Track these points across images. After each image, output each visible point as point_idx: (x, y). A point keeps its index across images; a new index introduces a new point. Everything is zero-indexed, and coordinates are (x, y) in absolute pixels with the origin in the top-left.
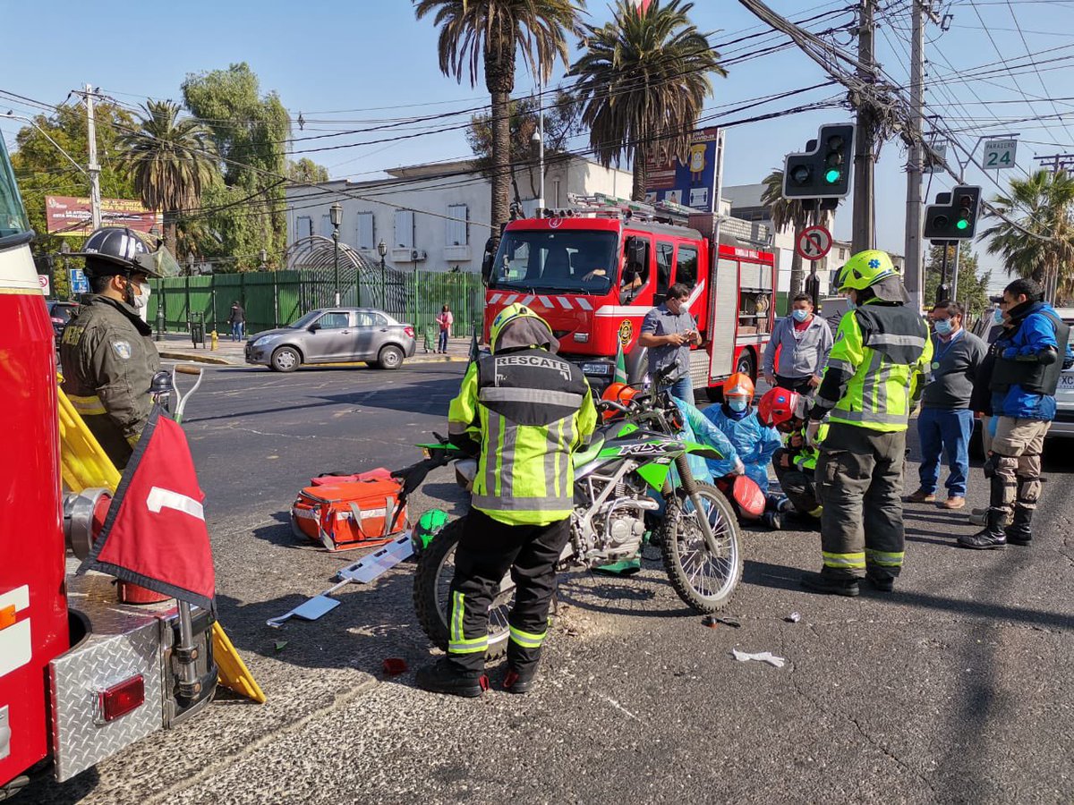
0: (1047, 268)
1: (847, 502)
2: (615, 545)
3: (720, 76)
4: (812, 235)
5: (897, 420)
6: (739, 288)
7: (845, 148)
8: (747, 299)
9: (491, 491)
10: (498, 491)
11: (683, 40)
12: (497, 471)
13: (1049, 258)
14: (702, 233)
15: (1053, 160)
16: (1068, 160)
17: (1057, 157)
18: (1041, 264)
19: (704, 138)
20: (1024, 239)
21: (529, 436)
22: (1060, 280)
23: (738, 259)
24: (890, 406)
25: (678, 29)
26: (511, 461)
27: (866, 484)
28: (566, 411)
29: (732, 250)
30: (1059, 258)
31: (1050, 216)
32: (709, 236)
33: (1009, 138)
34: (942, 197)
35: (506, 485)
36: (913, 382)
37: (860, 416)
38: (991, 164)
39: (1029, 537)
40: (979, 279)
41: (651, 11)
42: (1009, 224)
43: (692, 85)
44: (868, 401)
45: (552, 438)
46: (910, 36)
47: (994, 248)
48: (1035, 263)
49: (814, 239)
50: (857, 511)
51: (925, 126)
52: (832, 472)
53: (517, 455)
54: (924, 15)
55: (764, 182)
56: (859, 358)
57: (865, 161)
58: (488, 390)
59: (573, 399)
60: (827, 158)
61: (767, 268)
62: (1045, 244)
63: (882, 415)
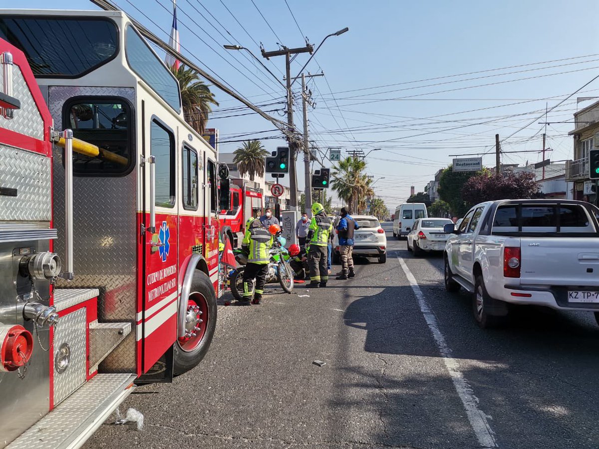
0: (353, 197)
1: (315, 264)
2: (270, 274)
3: (216, 106)
4: (276, 187)
5: (324, 243)
6: (252, 208)
7: (286, 156)
8: (254, 211)
9: (255, 258)
10: (257, 257)
11: (197, 87)
12: (256, 253)
13: (354, 193)
14: (239, 186)
15: (353, 153)
16: (358, 153)
17: (354, 151)
18: (351, 196)
19: (209, 133)
20: (345, 185)
21: (262, 245)
22: (359, 201)
23: (251, 196)
24: (323, 240)
25: (194, 81)
26: (259, 251)
27: (319, 259)
28: (268, 240)
29: (249, 194)
30: (358, 193)
31: (353, 176)
32: (242, 188)
33: (337, 149)
34: (317, 172)
35: (258, 256)
36: (328, 235)
37: (317, 243)
38: (332, 159)
39: (354, 275)
40: (327, 200)
41: (180, 71)
42: (337, 179)
43: (203, 108)
44: (318, 239)
45: (267, 246)
46: (302, 109)
47: (334, 188)
48: (349, 195)
49: (277, 189)
50: (317, 266)
51: (310, 145)
52: (311, 257)
53: (260, 249)
54: (306, 102)
55: (234, 153)
56: (316, 228)
57: (293, 160)
58: (253, 236)
59: (269, 237)
60: (281, 159)
61: (260, 199)
62: (352, 187)
63: (321, 242)
